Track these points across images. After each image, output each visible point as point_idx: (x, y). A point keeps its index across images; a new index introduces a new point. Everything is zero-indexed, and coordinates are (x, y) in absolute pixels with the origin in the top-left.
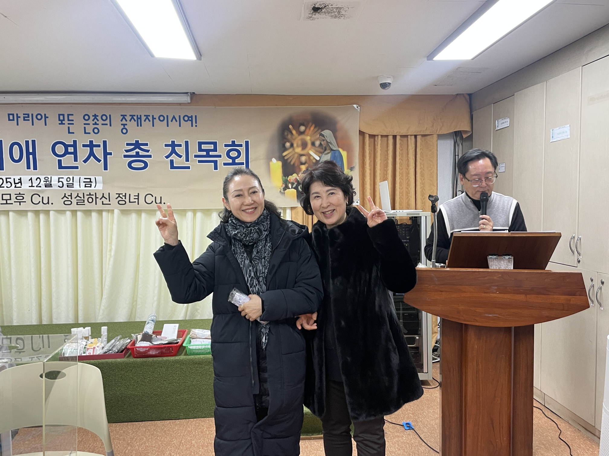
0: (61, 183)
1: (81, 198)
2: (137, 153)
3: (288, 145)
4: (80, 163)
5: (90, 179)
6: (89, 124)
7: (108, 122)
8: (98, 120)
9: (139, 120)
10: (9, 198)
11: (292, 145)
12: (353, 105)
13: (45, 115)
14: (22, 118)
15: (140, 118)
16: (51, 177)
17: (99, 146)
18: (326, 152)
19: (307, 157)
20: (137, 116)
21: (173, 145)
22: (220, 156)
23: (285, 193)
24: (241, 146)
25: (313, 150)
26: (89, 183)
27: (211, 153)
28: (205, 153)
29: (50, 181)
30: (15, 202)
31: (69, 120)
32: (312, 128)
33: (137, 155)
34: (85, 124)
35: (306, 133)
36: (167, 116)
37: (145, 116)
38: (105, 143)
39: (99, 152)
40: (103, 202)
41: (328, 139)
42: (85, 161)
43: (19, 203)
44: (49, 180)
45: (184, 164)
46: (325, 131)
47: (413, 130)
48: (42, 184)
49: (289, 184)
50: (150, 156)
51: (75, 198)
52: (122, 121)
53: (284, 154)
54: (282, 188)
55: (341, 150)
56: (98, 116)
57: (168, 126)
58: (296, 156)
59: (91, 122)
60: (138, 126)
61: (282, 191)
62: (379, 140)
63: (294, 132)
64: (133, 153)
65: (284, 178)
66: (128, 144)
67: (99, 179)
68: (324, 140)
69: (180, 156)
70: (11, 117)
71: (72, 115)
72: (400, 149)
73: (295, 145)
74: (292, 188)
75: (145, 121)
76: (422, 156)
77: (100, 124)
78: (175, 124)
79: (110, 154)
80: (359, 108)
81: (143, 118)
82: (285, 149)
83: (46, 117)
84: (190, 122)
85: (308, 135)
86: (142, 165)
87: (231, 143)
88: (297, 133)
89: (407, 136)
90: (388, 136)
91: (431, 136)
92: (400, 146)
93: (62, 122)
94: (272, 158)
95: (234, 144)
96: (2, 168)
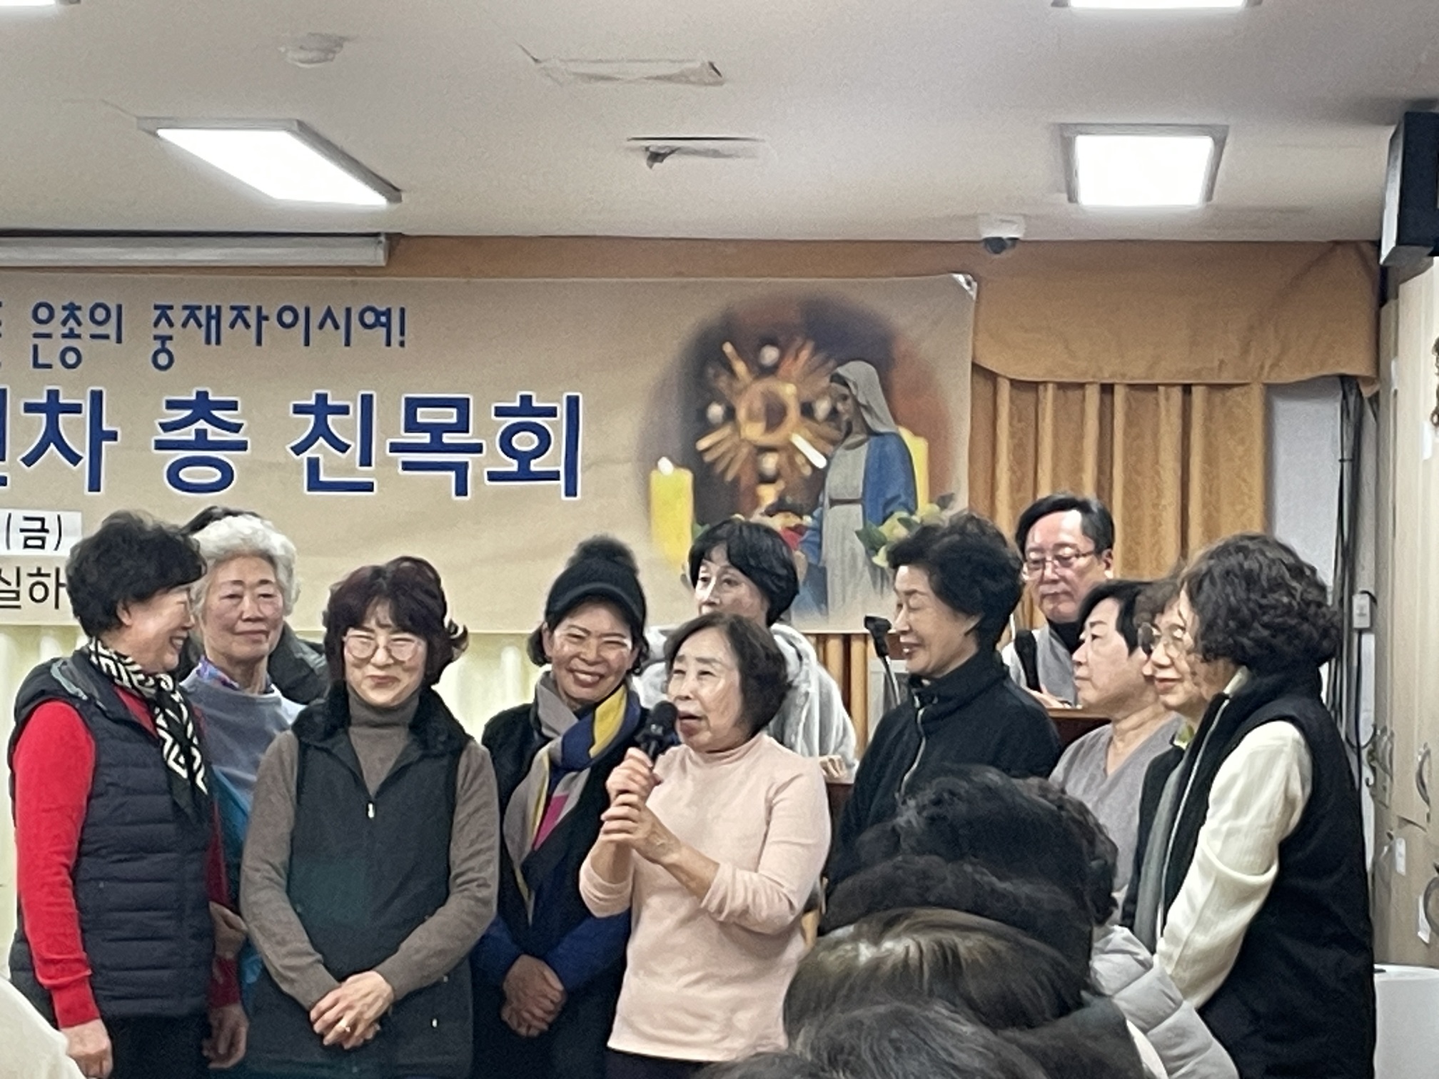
1: (9, 584)
3: (716, 411)
4: (11, 465)
5: (42, 520)
6: (48, 336)
7: (110, 329)
8: (79, 324)
9: (213, 323)
11: (730, 414)
12: (956, 276)
15: (218, 318)
17: (76, 409)
18: (850, 441)
19: (784, 458)
20: (209, 309)
21: (321, 408)
22: (477, 449)
24: (551, 412)
25: (805, 432)
26: (37, 534)
27: (448, 438)
28: (425, 438)
32: (805, 354)
33: (201, 441)
34: (36, 336)
35: (781, 372)
36: (307, 311)
37: (233, 308)
38: (97, 398)
39: (75, 430)
41: (860, 393)
42: (30, 460)
45: (353, 472)
46: (848, 365)
47: (1170, 368)
50: (242, 446)
52: (156, 324)
53: (703, 444)
55: (906, 434)
56: (79, 308)
57: (307, 343)
58: (745, 451)
59: (56, 328)
60: (208, 341)
62: (1049, 398)
63: (740, 367)
64: (188, 434)
66: (171, 405)
67: (72, 519)
68: (845, 398)
69: (343, 448)
71: (1, 305)
73: (742, 414)
75: (232, 325)
76: (1210, 460)
77: (86, 336)
78: (329, 338)
79: (113, 436)
80: (975, 284)
81: (228, 316)
82: (707, 427)
84: (384, 330)
85: (787, 380)
86: (216, 475)
87: (517, 404)
88: (750, 370)
89: (1154, 387)
90: (1081, 386)
91: (1246, 388)
92: (1130, 422)
94: (658, 459)
95: (526, 407)
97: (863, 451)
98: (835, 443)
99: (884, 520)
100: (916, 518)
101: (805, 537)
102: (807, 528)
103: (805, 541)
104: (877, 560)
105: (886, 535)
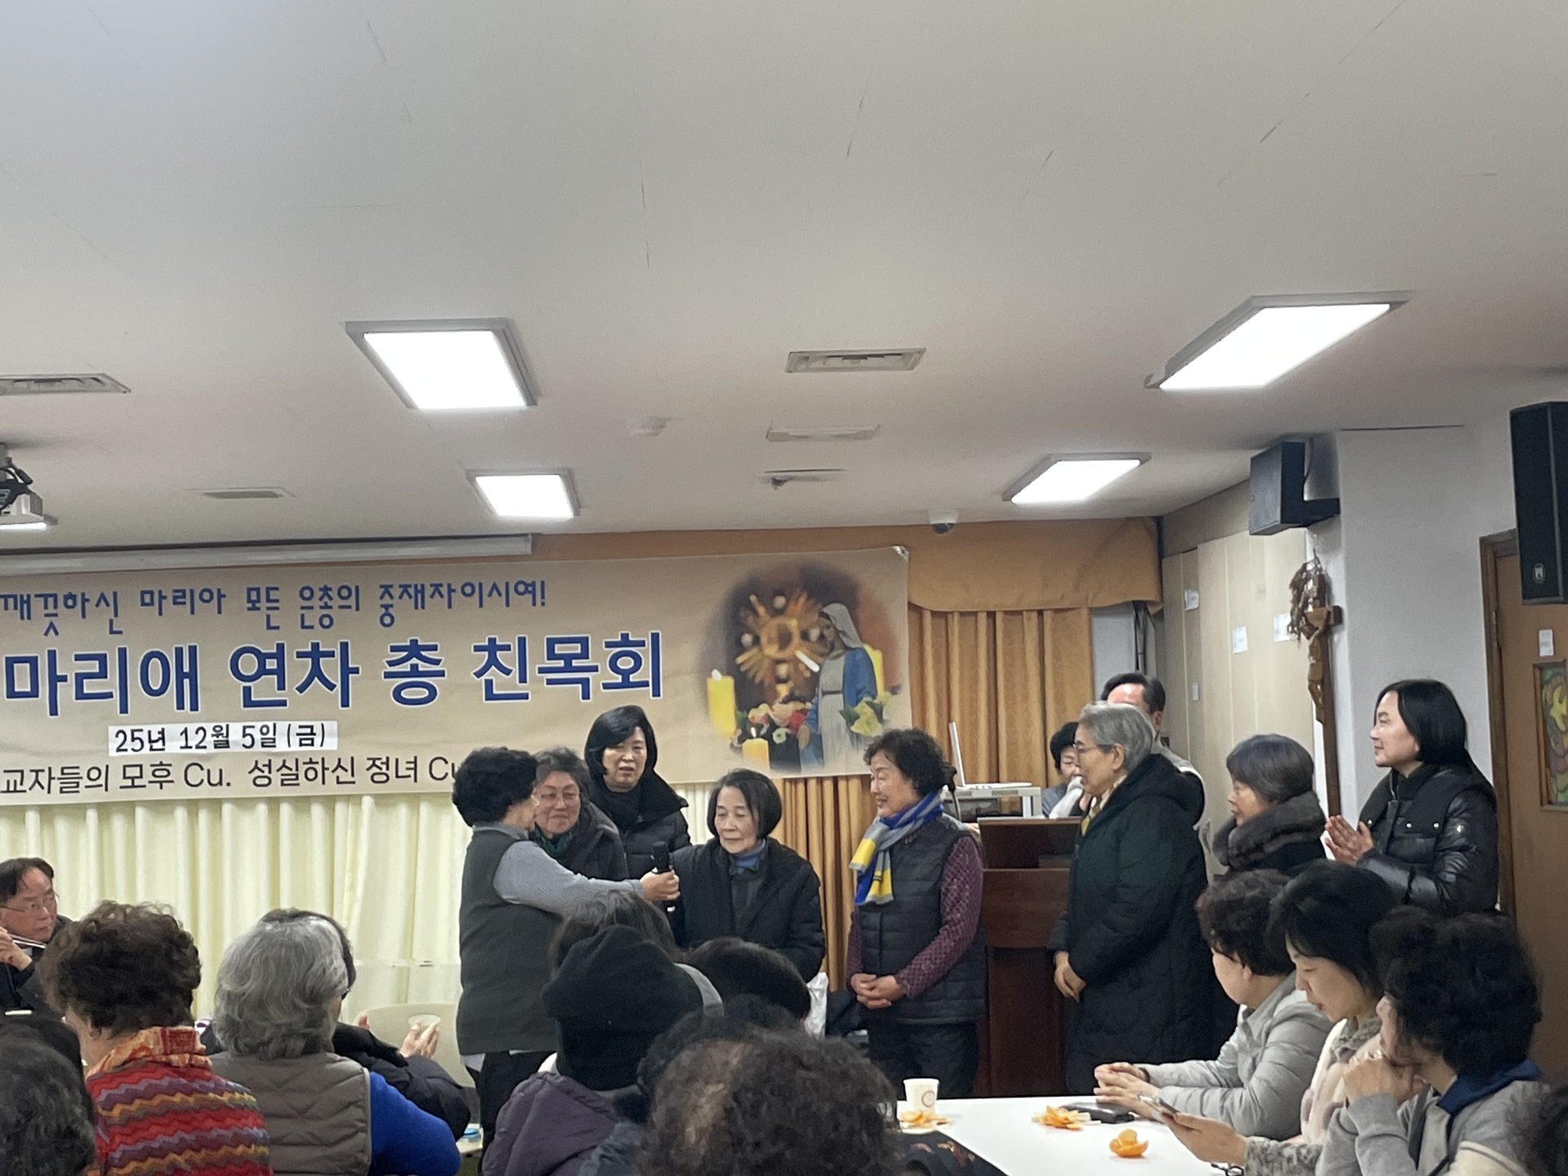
0: (249, 737)
1: (291, 769)
3: (747, 639)
4: (290, 694)
5: (312, 727)
6: (311, 608)
7: (352, 601)
8: (331, 599)
9: (419, 596)
10: (138, 775)
11: (756, 641)
12: (895, 547)
13: (219, 590)
14: (170, 599)
15: (422, 591)
16: (227, 726)
17: (332, 654)
18: (835, 653)
19: (792, 666)
20: (416, 586)
21: (492, 648)
22: (595, 669)
23: (741, 748)
24: (642, 644)
25: (804, 649)
26: (307, 737)
27: (575, 663)
28: (561, 663)
29: (225, 735)
30: (150, 782)
31: (269, 600)
32: (802, 600)
33: (415, 671)
34: (303, 608)
35: (789, 611)
36: (481, 585)
37: (432, 585)
38: (344, 647)
39: (331, 668)
40: (338, 777)
41: (838, 624)
42: (301, 689)
43: (158, 785)
44: (224, 731)
45: (515, 687)
46: (830, 606)
47: (1032, 598)
48: (209, 743)
49: (751, 728)
50: (441, 674)
51: (278, 770)
52: (382, 598)
53: (740, 660)
54: (735, 738)
55: (868, 648)
56: (330, 589)
57: (481, 605)
58: (766, 664)
59: (316, 602)
60: (416, 607)
61: (736, 744)
62: (955, 621)
63: (761, 610)
64: (406, 667)
65: (739, 713)
66: (394, 649)
67: (331, 726)
69: (508, 672)
70: (147, 599)
71: (277, 589)
72: (1004, 643)
73: (764, 640)
74: (758, 737)
75: (432, 596)
76: (1057, 656)
77: (336, 608)
78: (497, 601)
79: (356, 671)
80: (907, 553)
81: (429, 591)
82: (741, 649)
83: (221, 596)
84: (530, 596)
85: (792, 617)
86: (424, 693)
87: (619, 639)
88: (767, 612)
89: (1020, 613)
90: (975, 614)
91: (1075, 612)
92: (1006, 635)
93: (254, 605)
94: (711, 670)
95: (625, 641)
96: (124, 709)
97: (842, 661)
98: (822, 655)
99: (857, 704)
100: (876, 701)
101: (807, 716)
102: (809, 710)
103: (809, 719)
104: (853, 729)
105: (859, 712)
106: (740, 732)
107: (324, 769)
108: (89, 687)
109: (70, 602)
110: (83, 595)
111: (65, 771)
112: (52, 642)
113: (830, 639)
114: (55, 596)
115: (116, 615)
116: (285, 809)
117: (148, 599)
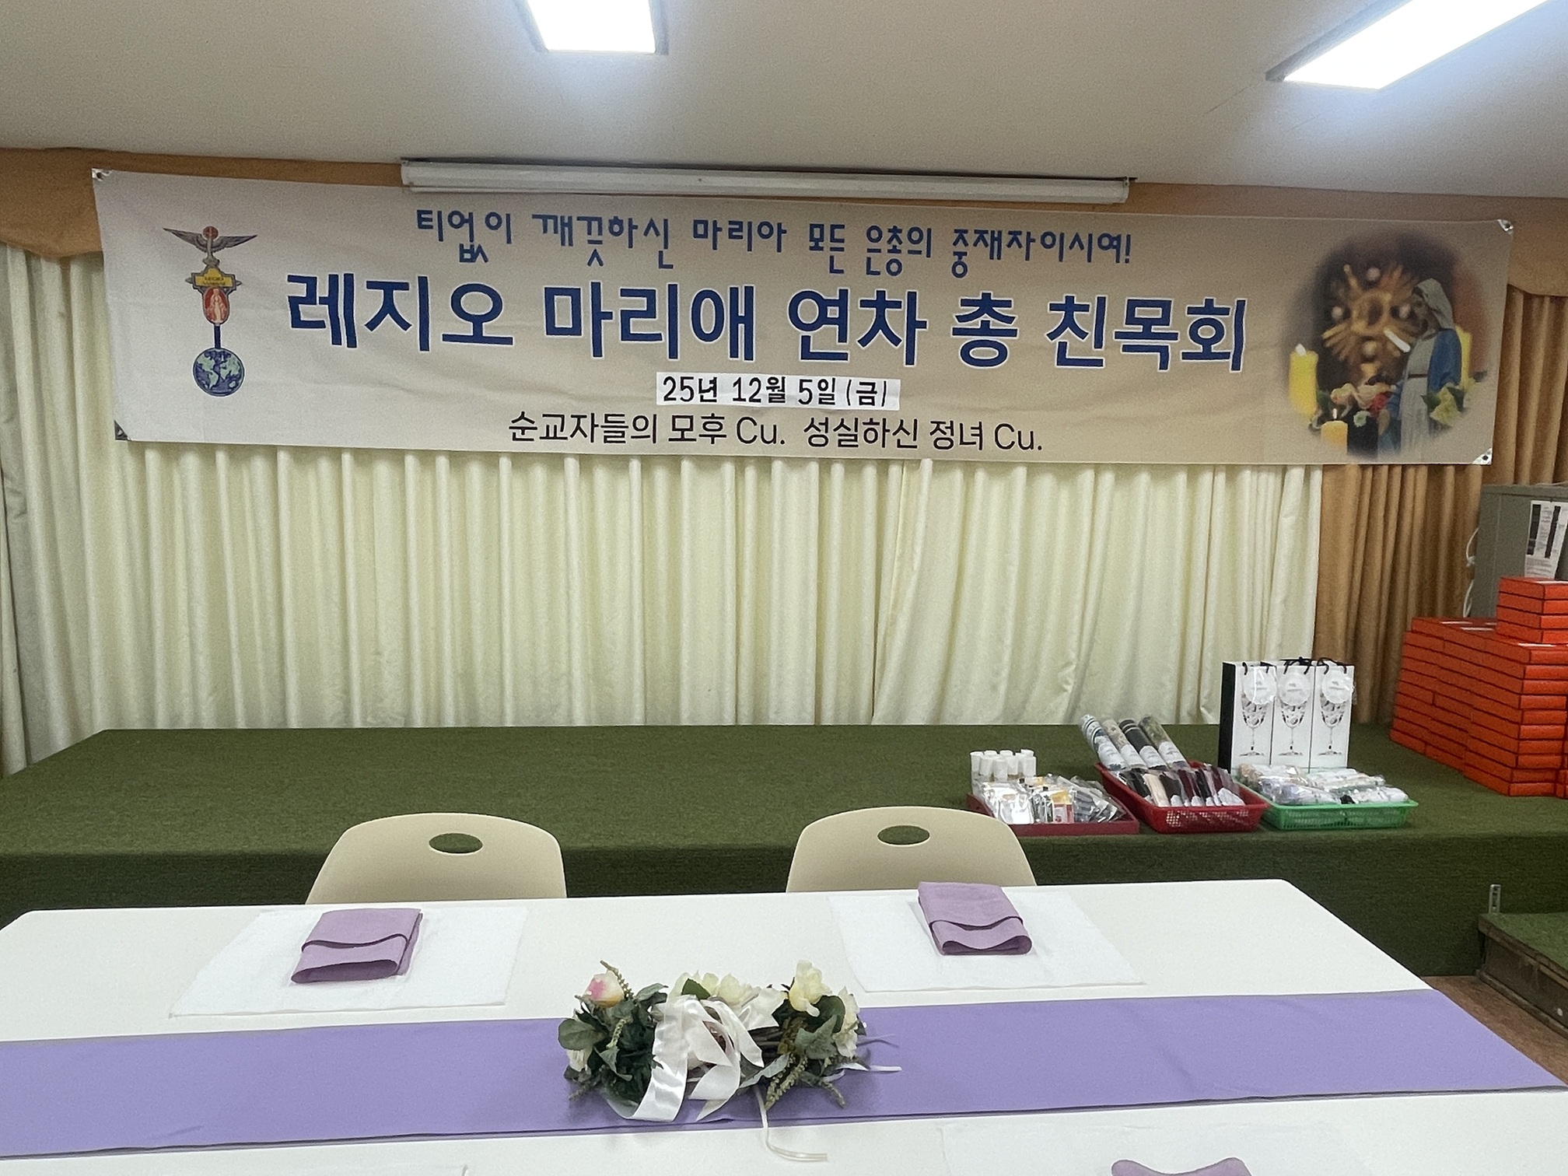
0: (806, 392)
1: (849, 429)
2: (985, 323)
3: (1338, 312)
4: (851, 346)
5: (873, 385)
6: (879, 251)
7: (922, 246)
8: (900, 243)
9: (996, 243)
10: (689, 427)
11: (1347, 315)
12: (1498, 220)
13: (779, 225)
14: (726, 231)
15: (999, 239)
16: (783, 378)
17: (898, 305)
18: (1428, 333)
19: (1380, 344)
20: (993, 232)
21: (1069, 306)
22: (1174, 337)
23: (1320, 430)
24: (1226, 311)
25: (1393, 326)
26: (868, 395)
27: (1154, 329)
28: (1139, 329)
29: (781, 388)
30: (700, 436)
31: (833, 240)
32: (1397, 274)
33: (985, 329)
34: (869, 251)
35: (1382, 285)
36: (1062, 236)
37: (1010, 233)
38: (912, 297)
39: (896, 319)
40: (899, 441)
41: (1431, 301)
42: (864, 341)
43: (710, 439)
44: (780, 384)
45: (1090, 353)
46: (1425, 282)
48: (764, 395)
49: (1332, 409)
50: (1013, 333)
51: (835, 430)
52: (955, 244)
53: (1327, 334)
55: (1459, 330)
56: (900, 231)
57: (1061, 258)
58: (1352, 340)
59: (883, 245)
60: (992, 258)
61: (1314, 426)
63: (1353, 282)
64: (976, 323)
66: (965, 303)
67: (894, 384)
69: (1083, 335)
70: (701, 229)
71: (843, 227)
73: (1355, 313)
75: (1009, 246)
77: (905, 251)
78: (1078, 255)
79: (923, 325)
80: (1511, 227)
81: (1006, 238)
82: (1330, 322)
84: (1114, 252)
85: (1385, 291)
86: (994, 353)
87: (1203, 305)
88: (1360, 284)
93: (817, 244)
94: (1296, 345)
95: (1209, 308)
96: (673, 354)
97: (1431, 343)
99: (1439, 389)
100: (1458, 388)
101: (1390, 400)
102: (1391, 393)
103: (1389, 403)
104: (1434, 415)
105: (1441, 398)
106: (1320, 412)
107: (885, 431)
108: (637, 326)
109: (616, 228)
110: (630, 220)
111: (609, 418)
112: (595, 274)
113: (1421, 317)
114: (599, 220)
115: (666, 247)
116: (838, 470)
117: (703, 229)
